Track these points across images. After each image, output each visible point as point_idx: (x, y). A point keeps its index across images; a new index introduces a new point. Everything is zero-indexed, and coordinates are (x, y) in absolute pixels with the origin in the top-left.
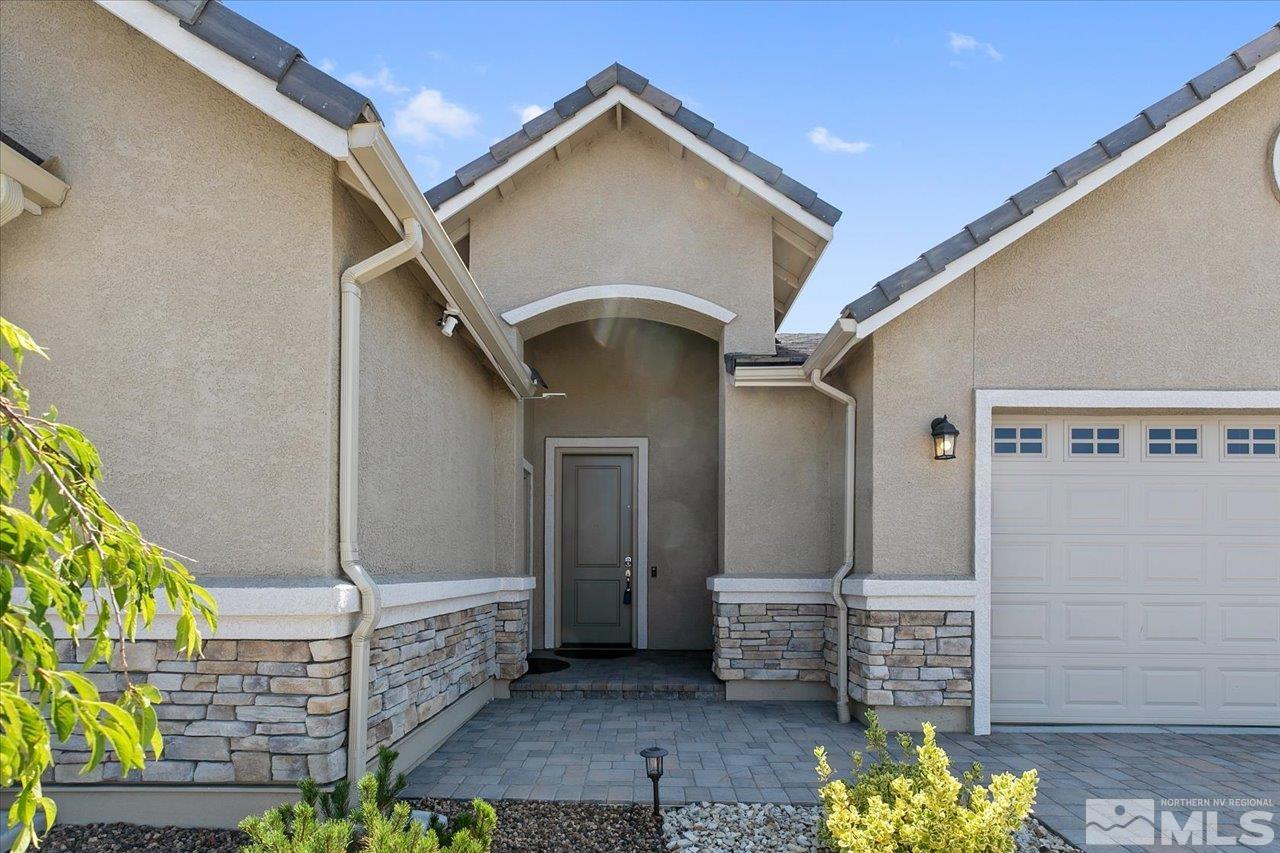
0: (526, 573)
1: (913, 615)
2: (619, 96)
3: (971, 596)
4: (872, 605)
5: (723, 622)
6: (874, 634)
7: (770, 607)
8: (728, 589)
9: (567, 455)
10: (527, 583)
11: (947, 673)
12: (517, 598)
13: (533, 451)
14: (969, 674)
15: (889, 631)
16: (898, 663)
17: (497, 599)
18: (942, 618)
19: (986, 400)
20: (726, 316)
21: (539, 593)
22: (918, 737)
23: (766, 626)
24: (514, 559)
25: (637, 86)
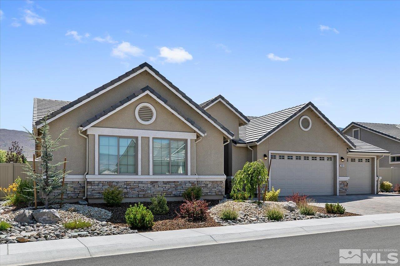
3: (269, 178)
19: (270, 152)
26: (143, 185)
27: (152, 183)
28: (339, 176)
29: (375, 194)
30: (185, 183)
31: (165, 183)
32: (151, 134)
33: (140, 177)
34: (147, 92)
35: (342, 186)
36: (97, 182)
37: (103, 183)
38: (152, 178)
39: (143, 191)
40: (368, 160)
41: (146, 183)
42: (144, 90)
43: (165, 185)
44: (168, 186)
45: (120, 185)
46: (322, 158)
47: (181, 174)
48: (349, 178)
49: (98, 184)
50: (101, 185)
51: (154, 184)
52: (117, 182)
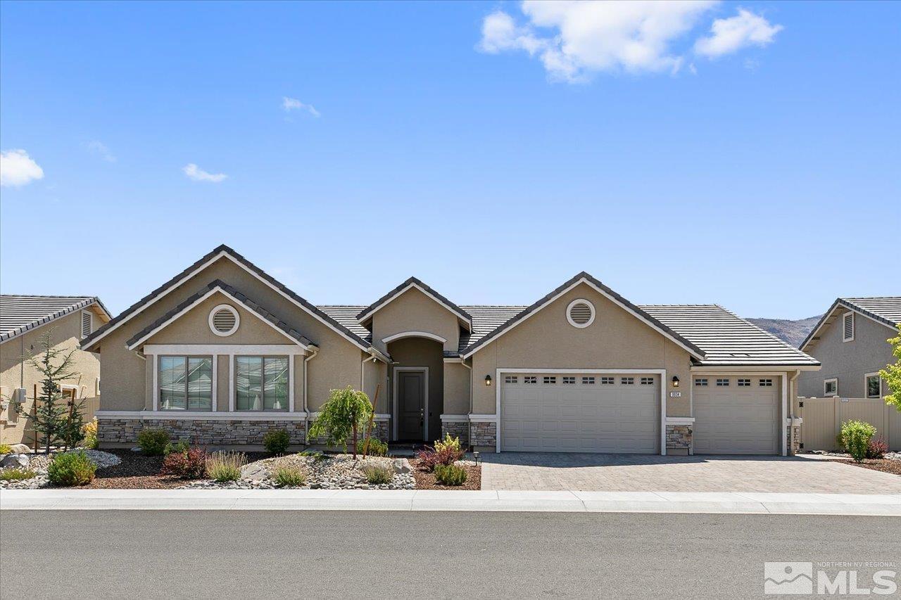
0: (387, 413)
1: (482, 423)
2: (413, 284)
3: (495, 419)
4: (472, 421)
5: (443, 427)
6: (473, 428)
7: (456, 423)
8: (444, 418)
9: (400, 373)
10: (388, 416)
11: (490, 437)
12: (386, 420)
13: (390, 374)
14: (495, 438)
15: (476, 427)
16: (478, 435)
17: (380, 420)
18: (489, 424)
19: (499, 371)
20: (444, 341)
21: (391, 420)
22: (446, 435)
23: (455, 429)
24: (385, 408)
25: (418, 282)
26: (221, 426)
27: (234, 423)
28: (667, 416)
29: (782, 456)
30: (285, 424)
31: (254, 424)
32: (231, 350)
33: (215, 415)
34: (218, 289)
35: (675, 435)
36: (156, 422)
37: (164, 422)
38: (232, 415)
39: (220, 434)
40: (765, 382)
41: (225, 423)
42: (211, 286)
43: (253, 427)
44: (257, 428)
45: (186, 426)
46: (628, 381)
47: (277, 411)
48: (694, 420)
49: (157, 424)
50: (161, 425)
51: (236, 425)
52: (183, 422)
